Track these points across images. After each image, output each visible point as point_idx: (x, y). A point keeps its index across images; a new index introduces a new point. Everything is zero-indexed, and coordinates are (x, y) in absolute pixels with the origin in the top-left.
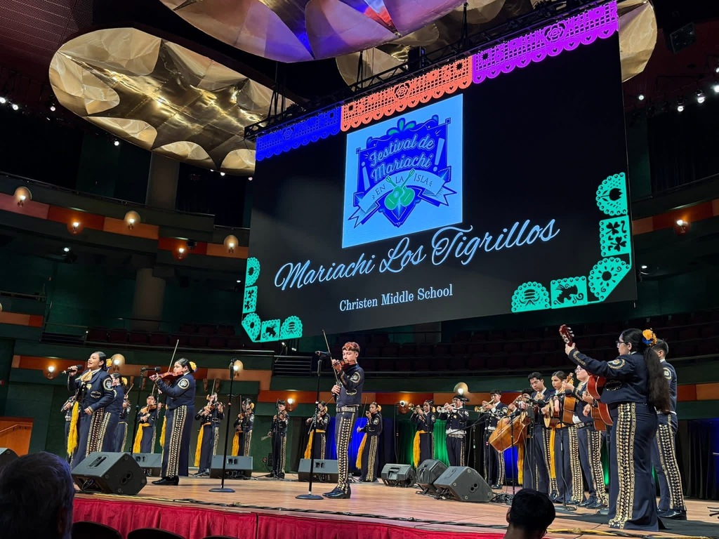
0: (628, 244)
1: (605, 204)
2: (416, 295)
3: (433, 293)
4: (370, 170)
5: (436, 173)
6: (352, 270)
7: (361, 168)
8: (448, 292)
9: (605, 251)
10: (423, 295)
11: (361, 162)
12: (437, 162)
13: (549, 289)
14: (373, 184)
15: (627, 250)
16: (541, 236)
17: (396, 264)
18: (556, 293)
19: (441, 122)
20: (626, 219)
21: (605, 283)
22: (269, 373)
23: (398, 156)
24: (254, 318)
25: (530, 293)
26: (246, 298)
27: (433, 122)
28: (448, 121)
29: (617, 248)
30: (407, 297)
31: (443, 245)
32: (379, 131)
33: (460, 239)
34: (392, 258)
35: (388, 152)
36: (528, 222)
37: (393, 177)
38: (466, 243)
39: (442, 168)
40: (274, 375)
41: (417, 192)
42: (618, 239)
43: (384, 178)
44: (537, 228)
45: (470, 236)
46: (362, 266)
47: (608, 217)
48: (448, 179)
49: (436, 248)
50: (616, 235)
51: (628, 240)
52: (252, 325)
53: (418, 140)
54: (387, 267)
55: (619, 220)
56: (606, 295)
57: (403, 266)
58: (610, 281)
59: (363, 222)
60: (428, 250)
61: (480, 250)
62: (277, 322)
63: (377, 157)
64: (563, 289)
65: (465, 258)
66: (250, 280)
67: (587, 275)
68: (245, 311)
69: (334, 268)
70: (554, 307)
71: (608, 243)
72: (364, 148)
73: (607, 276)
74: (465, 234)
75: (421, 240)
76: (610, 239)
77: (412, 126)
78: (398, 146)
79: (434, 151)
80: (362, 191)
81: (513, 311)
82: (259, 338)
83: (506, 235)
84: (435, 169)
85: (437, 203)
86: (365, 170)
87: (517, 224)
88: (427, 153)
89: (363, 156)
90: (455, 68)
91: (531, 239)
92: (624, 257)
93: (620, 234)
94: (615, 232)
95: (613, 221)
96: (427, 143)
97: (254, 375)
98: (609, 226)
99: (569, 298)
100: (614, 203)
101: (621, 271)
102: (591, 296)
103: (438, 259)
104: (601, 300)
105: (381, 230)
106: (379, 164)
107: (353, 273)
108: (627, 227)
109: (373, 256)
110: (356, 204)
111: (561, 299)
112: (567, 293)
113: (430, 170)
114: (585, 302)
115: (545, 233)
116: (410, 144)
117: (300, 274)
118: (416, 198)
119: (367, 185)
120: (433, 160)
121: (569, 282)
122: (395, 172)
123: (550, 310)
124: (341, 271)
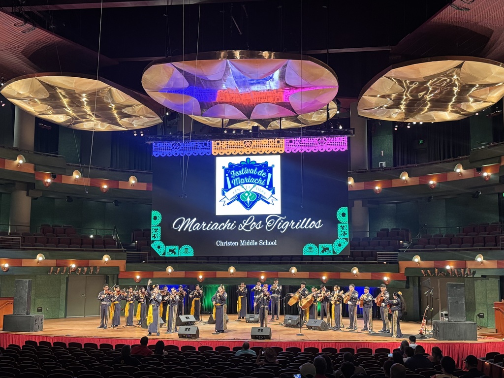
0: (348, 234)
1: (339, 217)
2: (258, 243)
3: (267, 243)
4: (231, 179)
5: (267, 189)
6: (222, 227)
7: (225, 177)
8: (275, 243)
9: (339, 236)
10: (261, 243)
11: (225, 174)
12: (268, 184)
13: (318, 247)
14: (233, 186)
15: (347, 236)
16: (315, 226)
17: (247, 227)
18: (321, 249)
19: (270, 165)
20: (347, 225)
21: (339, 247)
22: (125, 261)
23: (247, 176)
24: (160, 243)
25: (310, 248)
26: (153, 233)
27: (266, 164)
28: (273, 166)
29: (344, 235)
30: (253, 243)
31: (272, 222)
32: (236, 160)
33: (280, 221)
34: (245, 224)
35: (241, 173)
36: (310, 219)
37: (244, 185)
38: (282, 223)
39: (270, 187)
41: (258, 196)
42: (344, 232)
43: (239, 185)
44: (314, 222)
45: (285, 221)
46: (228, 226)
47: (341, 223)
48: (273, 193)
49: (268, 223)
51: (348, 233)
52: (159, 247)
53: (258, 171)
54: (243, 228)
55: (345, 225)
56: (339, 252)
57: (251, 229)
58: (341, 247)
59: (228, 204)
60: (264, 223)
61: (289, 228)
62: (177, 247)
63: (234, 173)
64: (324, 248)
65: (283, 230)
66: (155, 223)
67: (333, 244)
68: (152, 239)
69: (212, 224)
70: (320, 254)
71: (341, 233)
72: (227, 167)
73: (340, 245)
74: (282, 219)
75: (260, 218)
76: (341, 231)
77: (254, 163)
78: (246, 171)
79: (266, 178)
80: (226, 188)
81: (303, 254)
82: (164, 254)
83: (301, 223)
84: (267, 187)
85: (268, 203)
86: (228, 178)
87: (305, 219)
88: (263, 179)
89: (227, 171)
90: (276, 142)
91: (311, 226)
92: (346, 239)
93: (345, 230)
94: (343, 229)
95: (343, 225)
96: (262, 173)
97: (116, 263)
98: (341, 226)
99: (326, 252)
100: (343, 218)
101: (345, 244)
102: (334, 252)
103: (269, 228)
104: (337, 254)
105: (237, 209)
106: (236, 177)
107: (224, 228)
108: (348, 228)
109: (235, 222)
110: (223, 194)
111: (323, 252)
112: (325, 249)
113: (264, 186)
114: (332, 254)
115: (317, 225)
116: (253, 172)
117: (190, 224)
118: (257, 198)
119: (230, 186)
120: (266, 182)
121: (326, 246)
122: (245, 183)
123: (318, 255)
124: (216, 226)
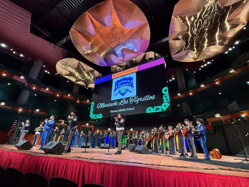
0: (169, 100)
1: (163, 92)
2: (126, 109)
3: (130, 109)
4: (117, 86)
5: (131, 86)
6: (113, 104)
7: (116, 85)
8: (133, 109)
9: (164, 101)
10: (128, 109)
11: (116, 84)
12: (131, 84)
13: (154, 108)
14: (118, 88)
15: (169, 101)
16: (152, 98)
17: (122, 103)
18: (155, 109)
19: (132, 77)
20: (168, 95)
21: (165, 107)
22: (94, 126)
23: (123, 83)
24: (93, 114)
25: (150, 109)
26: (91, 110)
27: (130, 77)
28: (133, 77)
29: (167, 100)
30: (124, 110)
31: (132, 100)
32: (119, 79)
33: (135, 99)
34: (121, 102)
35: (121, 83)
36: (149, 95)
37: (122, 87)
38: (137, 99)
39: (132, 85)
40: (95, 126)
41: (127, 90)
42: (167, 99)
43: (120, 87)
44: (151, 97)
45: (137, 98)
46: (115, 104)
47: (164, 95)
48: (133, 88)
49: (130, 100)
50: (166, 98)
51: (169, 99)
52: (92, 115)
53: (127, 80)
54: (120, 104)
55: (167, 95)
56: (165, 109)
57: (124, 104)
58: (166, 107)
59: (116, 95)
60: (129, 101)
61: (140, 101)
62: (97, 115)
63: (119, 83)
64: (157, 108)
65: (136, 102)
66: (92, 106)
67: (161, 106)
68: (90, 113)
69: (110, 104)
70: (155, 112)
71: (165, 100)
72: (116, 82)
73: (165, 106)
74: (136, 98)
75: (128, 99)
76: (165, 99)
77: (126, 78)
79: (130, 82)
80: (116, 89)
81: (146, 113)
82: (93, 118)
83: (145, 98)
84: (130, 86)
85: (131, 92)
86: (116, 86)
87: (147, 96)
88: (129, 83)
89: (116, 83)
90: (134, 68)
91: (150, 99)
92: (168, 102)
93: (167, 98)
94: (166, 97)
95: (166, 96)
96: (129, 81)
97: (91, 126)
98: (165, 96)
99: (158, 110)
100: (166, 92)
101: (168, 105)
102: (162, 110)
103: (131, 102)
104: (164, 110)
105: (119, 97)
106: (119, 85)
107: (113, 105)
108: (168, 97)
109: (118, 102)
110: (114, 92)
111: (156, 110)
112: (157, 109)
113: (129, 86)
114: (161, 111)
116: (125, 81)
117: (102, 105)
118: (127, 91)
119: (117, 88)
120: (130, 84)
121: (158, 107)
122: (123, 86)
123: (154, 112)
124: (111, 105)
